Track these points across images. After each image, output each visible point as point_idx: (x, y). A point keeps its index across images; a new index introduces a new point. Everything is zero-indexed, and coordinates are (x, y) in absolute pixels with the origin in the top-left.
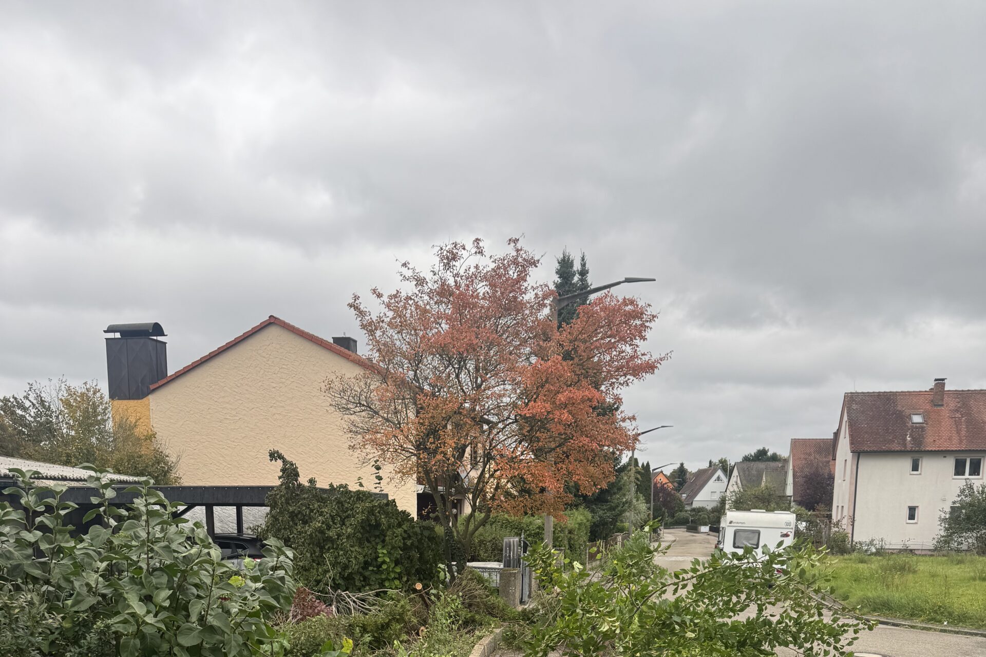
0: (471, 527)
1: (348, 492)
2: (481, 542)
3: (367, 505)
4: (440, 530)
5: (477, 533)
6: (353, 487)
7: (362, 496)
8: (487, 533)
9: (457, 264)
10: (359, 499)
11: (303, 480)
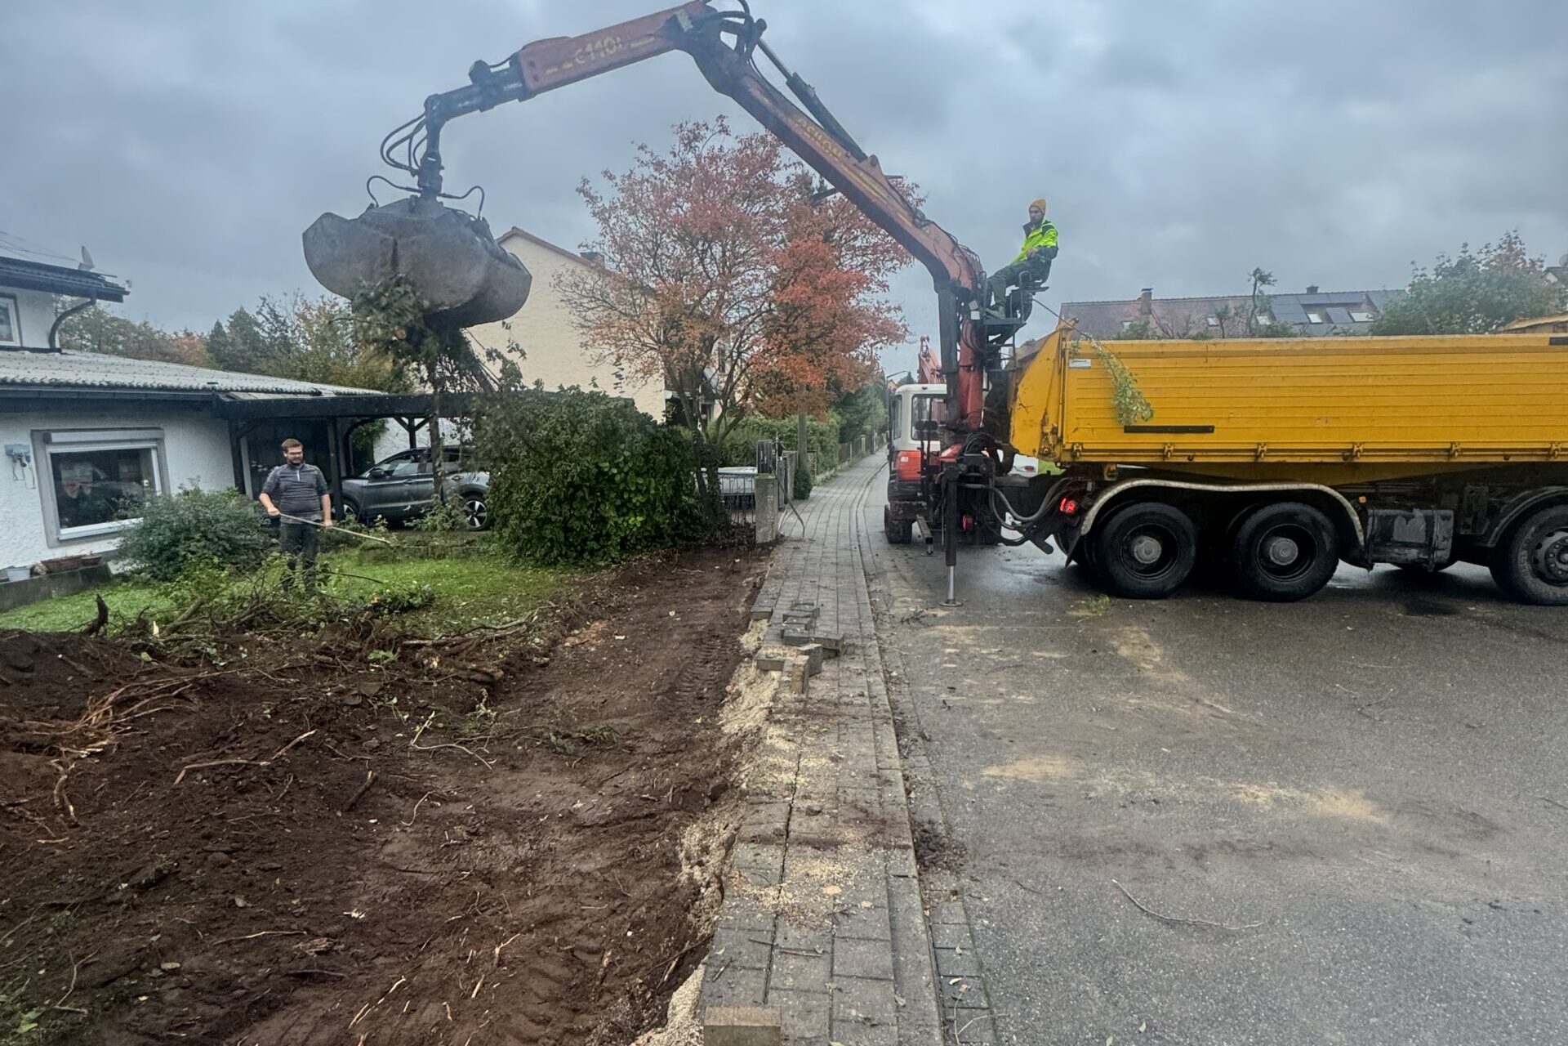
0: (722, 430)
1: (580, 394)
2: (732, 446)
3: (602, 407)
4: (686, 434)
5: (727, 437)
6: (586, 389)
7: (595, 398)
8: (739, 436)
9: (700, 145)
10: (593, 401)
11: (528, 383)
